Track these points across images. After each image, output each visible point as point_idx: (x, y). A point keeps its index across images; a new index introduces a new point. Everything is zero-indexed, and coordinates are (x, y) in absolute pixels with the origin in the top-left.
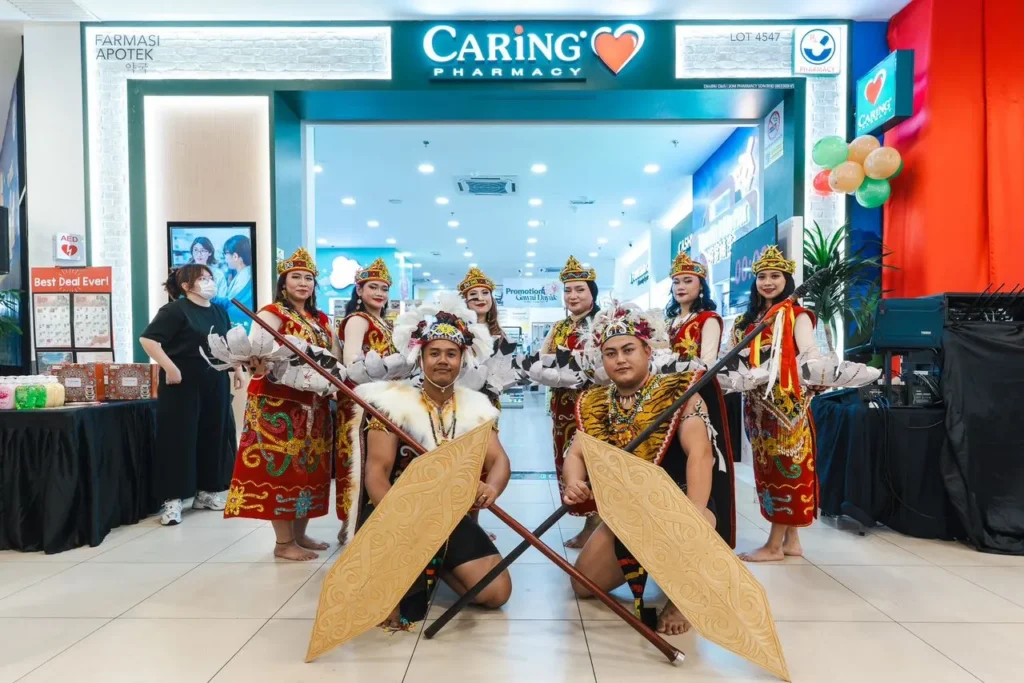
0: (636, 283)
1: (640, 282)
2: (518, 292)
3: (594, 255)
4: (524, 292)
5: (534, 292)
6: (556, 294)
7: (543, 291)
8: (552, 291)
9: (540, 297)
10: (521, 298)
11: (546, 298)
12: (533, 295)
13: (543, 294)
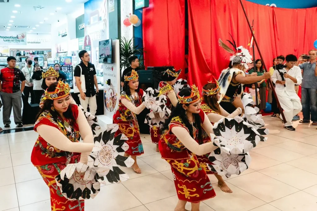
0: (61, 36)
1: (63, 36)
2: (5, 37)
3: (41, 23)
4: (8, 38)
5: (13, 38)
6: (24, 39)
7: (17, 37)
8: (22, 37)
9: (16, 40)
10: (6, 41)
11: (19, 41)
12: (12, 39)
13: (17, 39)
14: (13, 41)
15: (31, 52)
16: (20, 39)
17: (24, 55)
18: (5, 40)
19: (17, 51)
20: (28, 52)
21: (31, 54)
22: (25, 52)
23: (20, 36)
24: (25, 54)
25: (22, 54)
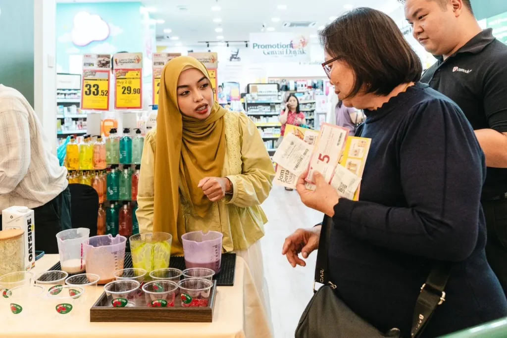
5: (282, 46)
6: (305, 49)
7: (291, 45)
8: (301, 45)
9: (288, 52)
10: (268, 53)
11: (295, 52)
12: (281, 49)
13: (291, 49)
14: (281, 53)
15: (310, 84)
16: (297, 50)
17: (296, 89)
18: (266, 52)
19: (282, 81)
20: (304, 83)
21: (310, 87)
22: (298, 83)
23: (296, 42)
24: (298, 88)
25: (292, 87)
